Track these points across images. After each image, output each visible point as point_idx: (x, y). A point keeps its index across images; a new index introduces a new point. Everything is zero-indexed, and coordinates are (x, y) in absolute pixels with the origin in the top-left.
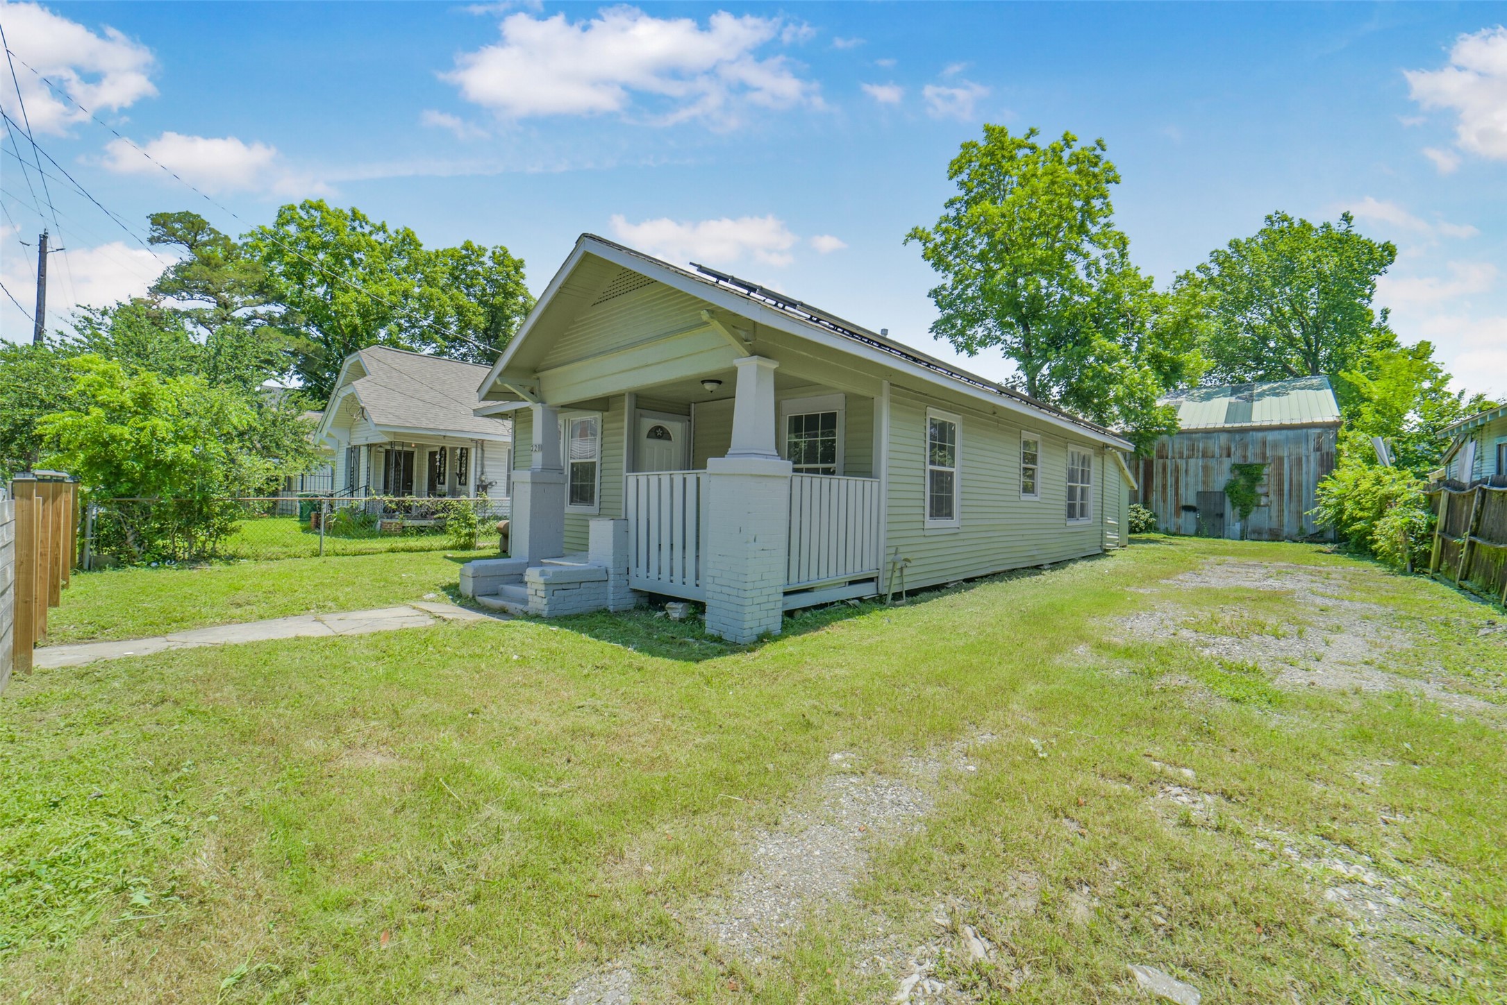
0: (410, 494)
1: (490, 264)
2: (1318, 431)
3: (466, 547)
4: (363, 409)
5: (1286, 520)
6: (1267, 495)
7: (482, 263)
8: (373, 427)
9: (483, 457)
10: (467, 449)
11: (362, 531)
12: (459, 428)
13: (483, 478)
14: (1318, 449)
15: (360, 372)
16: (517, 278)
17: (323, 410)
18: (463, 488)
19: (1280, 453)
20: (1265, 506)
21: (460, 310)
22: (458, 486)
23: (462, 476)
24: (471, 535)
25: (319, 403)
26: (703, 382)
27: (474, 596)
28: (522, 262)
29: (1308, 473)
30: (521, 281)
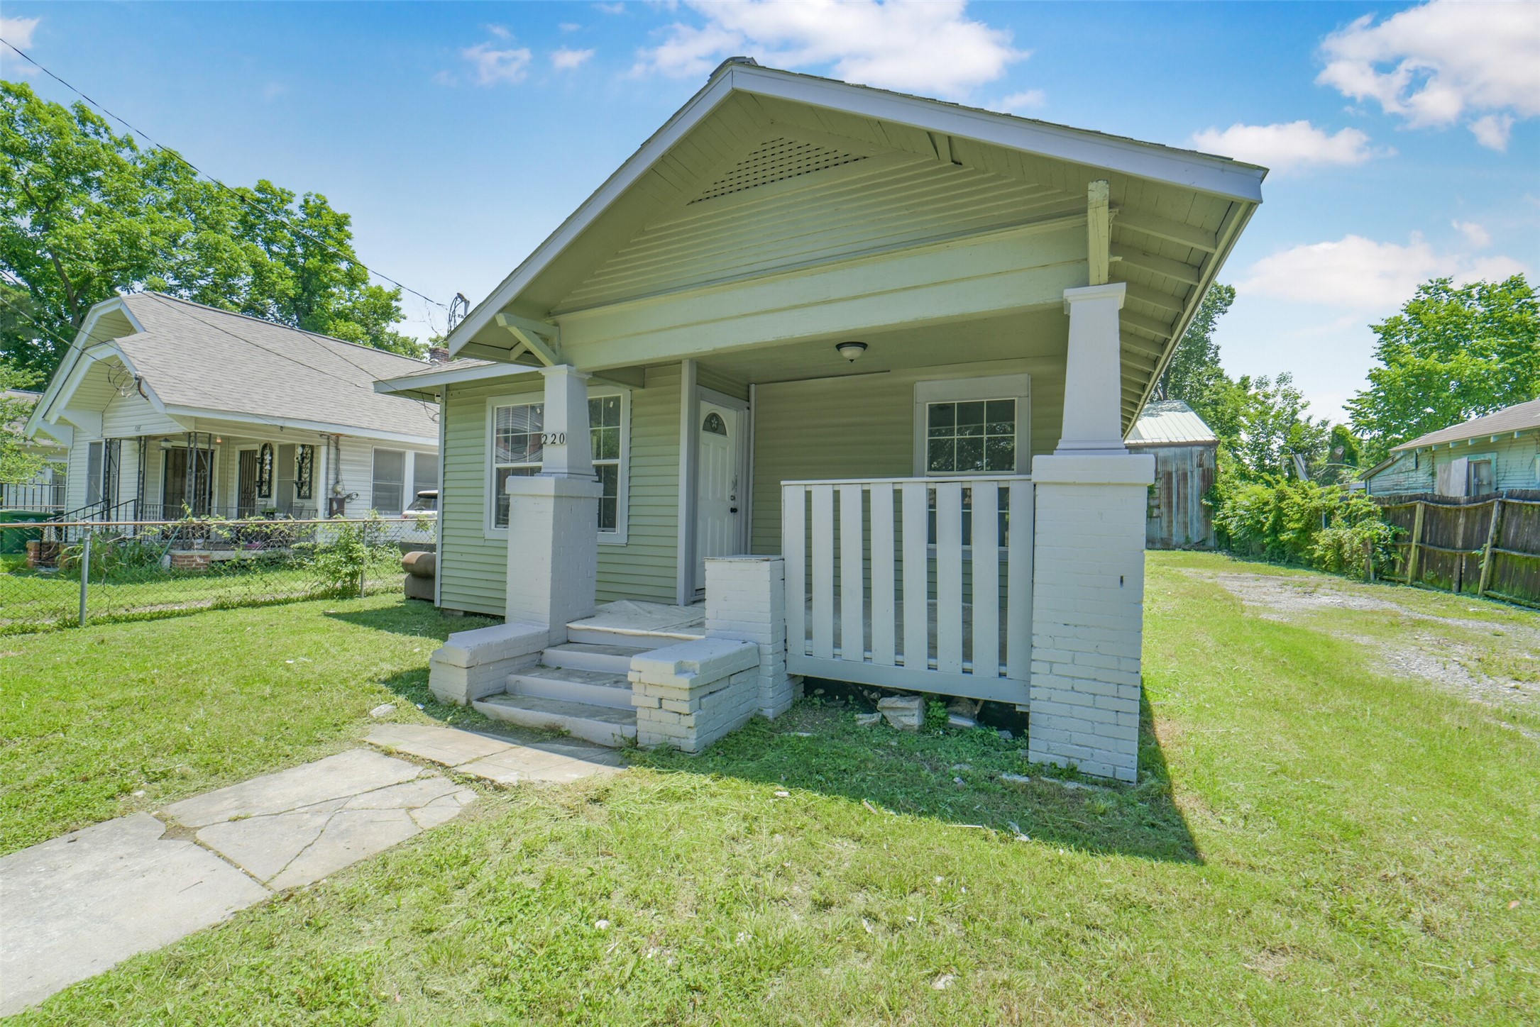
0: (252, 514)
1: (301, 215)
2: (1200, 448)
3: (347, 593)
4: (139, 380)
5: (1174, 530)
6: (1158, 507)
7: (288, 213)
8: (160, 409)
9: (337, 460)
10: (312, 447)
11: (136, 570)
12: (304, 417)
13: (339, 488)
14: (1200, 465)
15: (125, 327)
16: (341, 236)
17: (39, 388)
18: (307, 503)
19: (1169, 469)
20: (1157, 517)
21: (259, 270)
22: (295, 499)
23: (304, 487)
24: (353, 575)
25: (29, 376)
26: (839, 346)
27: (469, 702)
28: (346, 217)
29: (1192, 487)
30: (349, 242)
